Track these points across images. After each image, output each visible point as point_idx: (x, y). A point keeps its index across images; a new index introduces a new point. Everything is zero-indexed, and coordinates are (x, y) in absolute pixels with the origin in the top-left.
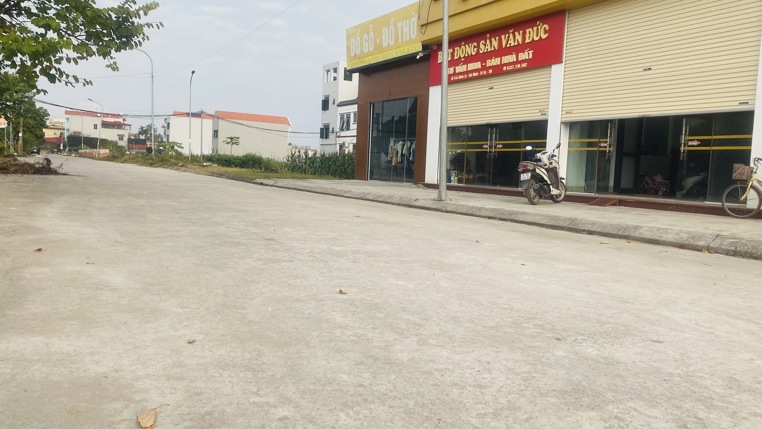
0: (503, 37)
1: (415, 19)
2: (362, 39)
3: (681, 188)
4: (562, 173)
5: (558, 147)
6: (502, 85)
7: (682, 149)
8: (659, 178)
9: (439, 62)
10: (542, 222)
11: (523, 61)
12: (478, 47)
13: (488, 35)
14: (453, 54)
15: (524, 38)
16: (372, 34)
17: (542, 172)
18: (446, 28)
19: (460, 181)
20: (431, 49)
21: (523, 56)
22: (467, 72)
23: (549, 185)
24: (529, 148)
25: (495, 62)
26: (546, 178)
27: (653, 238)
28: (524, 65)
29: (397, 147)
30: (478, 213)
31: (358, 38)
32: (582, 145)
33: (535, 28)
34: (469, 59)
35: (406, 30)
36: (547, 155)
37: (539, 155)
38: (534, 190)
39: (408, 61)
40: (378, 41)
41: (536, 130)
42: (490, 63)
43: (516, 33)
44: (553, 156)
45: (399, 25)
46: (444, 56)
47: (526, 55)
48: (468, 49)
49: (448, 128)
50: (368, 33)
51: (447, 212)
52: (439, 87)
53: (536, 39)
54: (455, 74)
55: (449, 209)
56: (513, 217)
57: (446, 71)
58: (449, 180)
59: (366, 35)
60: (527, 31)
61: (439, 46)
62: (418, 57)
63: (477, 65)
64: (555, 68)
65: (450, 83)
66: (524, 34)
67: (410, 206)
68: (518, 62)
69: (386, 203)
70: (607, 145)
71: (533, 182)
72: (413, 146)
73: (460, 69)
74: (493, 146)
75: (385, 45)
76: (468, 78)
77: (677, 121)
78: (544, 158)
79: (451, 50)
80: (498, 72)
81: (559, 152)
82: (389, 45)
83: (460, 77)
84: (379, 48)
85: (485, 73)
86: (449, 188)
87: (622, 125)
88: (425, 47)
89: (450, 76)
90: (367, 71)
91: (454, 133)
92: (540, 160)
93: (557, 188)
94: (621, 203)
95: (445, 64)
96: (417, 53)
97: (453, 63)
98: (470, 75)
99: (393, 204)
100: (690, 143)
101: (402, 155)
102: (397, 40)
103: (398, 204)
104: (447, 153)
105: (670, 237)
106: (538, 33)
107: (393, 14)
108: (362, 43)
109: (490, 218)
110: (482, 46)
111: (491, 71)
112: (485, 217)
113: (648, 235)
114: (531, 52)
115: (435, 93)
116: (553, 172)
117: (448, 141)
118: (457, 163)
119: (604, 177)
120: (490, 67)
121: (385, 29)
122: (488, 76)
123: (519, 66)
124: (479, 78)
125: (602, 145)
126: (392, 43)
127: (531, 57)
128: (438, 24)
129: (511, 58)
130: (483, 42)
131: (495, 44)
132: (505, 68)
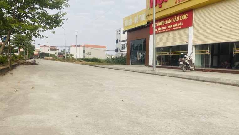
0: (173, 19)
1: (145, 14)
2: (128, 21)
3: (234, 66)
4: (193, 61)
5: (192, 53)
6: (173, 34)
7: (234, 53)
8: (226, 63)
9: (152, 27)
10: (187, 78)
12: (165, 22)
13: (168, 18)
14: (157, 25)
15: (180, 19)
17: (187, 61)
18: (154, 17)
19: (160, 65)
20: (150, 23)
21: (180, 24)
22: (162, 30)
23: (189, 66)
24: (182, 54)
25: (171, 26)
26: (188, 63)
27: (224, 82)
28: (180, 27)
29: (140, 54)
30: (166, 75)
31: (127, 21)
32: (200, 52)
33: (183, 16)
34: (162, 26)
35: (142, 18)
37: (185, 56)
38: (184, 67)
39: (142, 27)
40: (133, 21)
41: (185, 48)
42: (169, 27)
43: (177, 17)
44: (190, 56)
45: (140, 16)
46: (154, 25)
48: (162, 23)
49: (156, 48)
50: (130, 19)
51: (156, 75)
52: (153, 35)
53: (184, 19)
54: (158, 31)
55: (156, 74)
56: (178, 76)
57: (155, 30)
58: (156, 64)
59: (129, 20)
60: (181, 16)
61: (153, 22)
62: (146, 26)
63: (165, 28)
64: (190, 28)
65: (156, 34)
66: (180, 17)
67: (144, 73)
68: (178, 26)
69: (136, 72)
70: (208, 52)
71: (184, 65)
72: (145, 54)
73: (159, 29)
74: (171, 53)
75: (135, 23)
76: (162, 32)
77: (232, 44)
78: (187, 57)
79: (156, 23)
80: (172, 30)
81: (192, 55)
83: (160, 32)
84: (133, 24)
85: (167, 30)
86: (156, 67)
87: (213, 45)
88: (148, 23)
89: (156, 31)
90: (130, 31)
91: (158, 49)
92: (186, 58)
93: (192, 66)
94: (213, 71)
95: (154, 28)
96: (145, 25)
97: (157, 27)
98: (163, 31)
99: (138, 72)
100: (236, 51)
101: (141, 57)
102: (139, 21)
103: (140, 72)
104: (156, 56)
105: (230, 82)
106: (184, 17)
107: (138, 13)
108: (128, 22)
109: (170, 76)
110: (166, 22)
111: (169, 30)
112: (168, 76)
113: (223, 81)
114: (182, 23)
115: (151, 37)
116: (190, 61)
117: (156, 52)
118: (159, 59)
119: (207, 62)
120: (169, 28)
121: (135, 18)
122: (168, 31)
123: (178, 28)
124: (166, 32)
125: (206, 52)
126: (137, 22)
127: (182, 25)
128: (152, 16)
129: (176, 25)
130: (166, 20)
131: (170, 21)
132: (174, 29)
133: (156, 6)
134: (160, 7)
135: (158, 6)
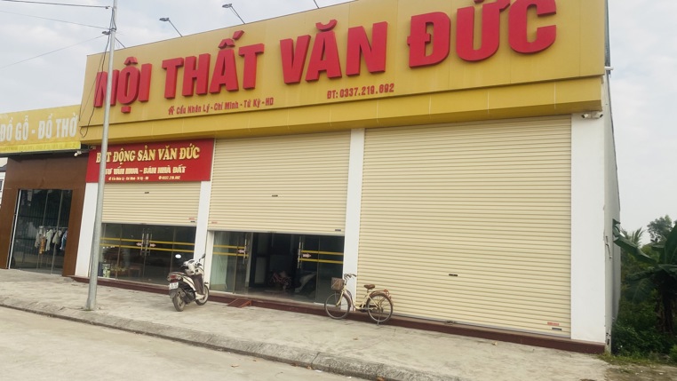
0: (160, 150)
1: (75, 119)
2: (14, 127)
3: (300, 285)
5: (204, 257)
6: (156, 191)
7: (299, 259)
9: (97, 161)
11: (176, 174)
12: (137, 155)
13: (146, 147)
14: (112, 157)
15: (178, 156)
16: (26, 124)
17: (189, 281)
18: (106, 133)
19: (112, 275)
20: (90, 149)
21: (177, 170)
22: (125, 176)
23: (194, 292)
24: (178, 256)
25: (152, 170)
26: (192, 286)
27: (273, 355)
28: (178, 178)
29: (46, 236)
30: (126, 327)
31: (11, 126)
32: (223, 250)
33: (188, 149)
34: (127, 164)
35: (65, 127)
36: (194, 263)
37: (187, 263)
38: (181, 298)
39: (67, 155)
40: (33, 132)
41: (188, 234)
42: (146, 171)
43: (172, 150)
44: (199, 264)
45: (58, 121)
46: (103, 157)
47: (180, 169)
48: (127, 156)
49: (103, 224)
50: (23, 123)
51: (95, 324)
52: (95, 185)
53: (189, 157)
54: (112, 175)
55: (97, 321)
56: (159, 332)
57: (104, 171)
58: (100, 273)
59: (19, 124)
60: (181, 149)
61: (99, 147)
62: (76, 154)
63: (135, 171)
64: (204, 184)
65: (107, 182)
66: (179, 152)
67: (55, 316)
68: (172, 174)
69: (27, 311)
70: (244, 251)
71: (180, 290)
72: (65, 236)
73: (118, 171)
74: (146, 244)
75: (41, 137)
76: (125, 181)
78: (190, 265)
79: (110, 153)
80: (154, 179)
82: (45, 137)
83: (118, 179)
84: (33, 138)
85: (142, 178)
86: (100, 283)
87: (257, 237)
88: (84, 146)
89: (107, 176)
91: (110, 229)
92: (187, 268)
93: (202, 293)
94: (254, 303)
95: (103, 166)
96: (75, 151)
97: (111, 165)
98: (128, 179)
99: (35, 312)
100: (304, 256)
101: (52, 245)
102: (54, 135)
103: (41, 313)
104: (101, 247)
106: (191, 153)
107: (52, 110)
108: (14, 131)
110: (140, 155)
111: (147, 178)
114: (184, 168)
115: (91, 190)
116: (198, 278)
117: (102, 236)
118: (110, 256)
120: (147, 175)
121: (42, 122)
122: (144, 182)
123: (173, 178)
124: (136, 182)
125: (241, 251)
126: (49, 136)
127: (184, 171)
128: (98, 129)
129: (166, 170)
130: (141, 151)
131: (152, 155)
132: (160, 178)
133: (113, 105)
134: (127, 112)
135: (119, 107)
